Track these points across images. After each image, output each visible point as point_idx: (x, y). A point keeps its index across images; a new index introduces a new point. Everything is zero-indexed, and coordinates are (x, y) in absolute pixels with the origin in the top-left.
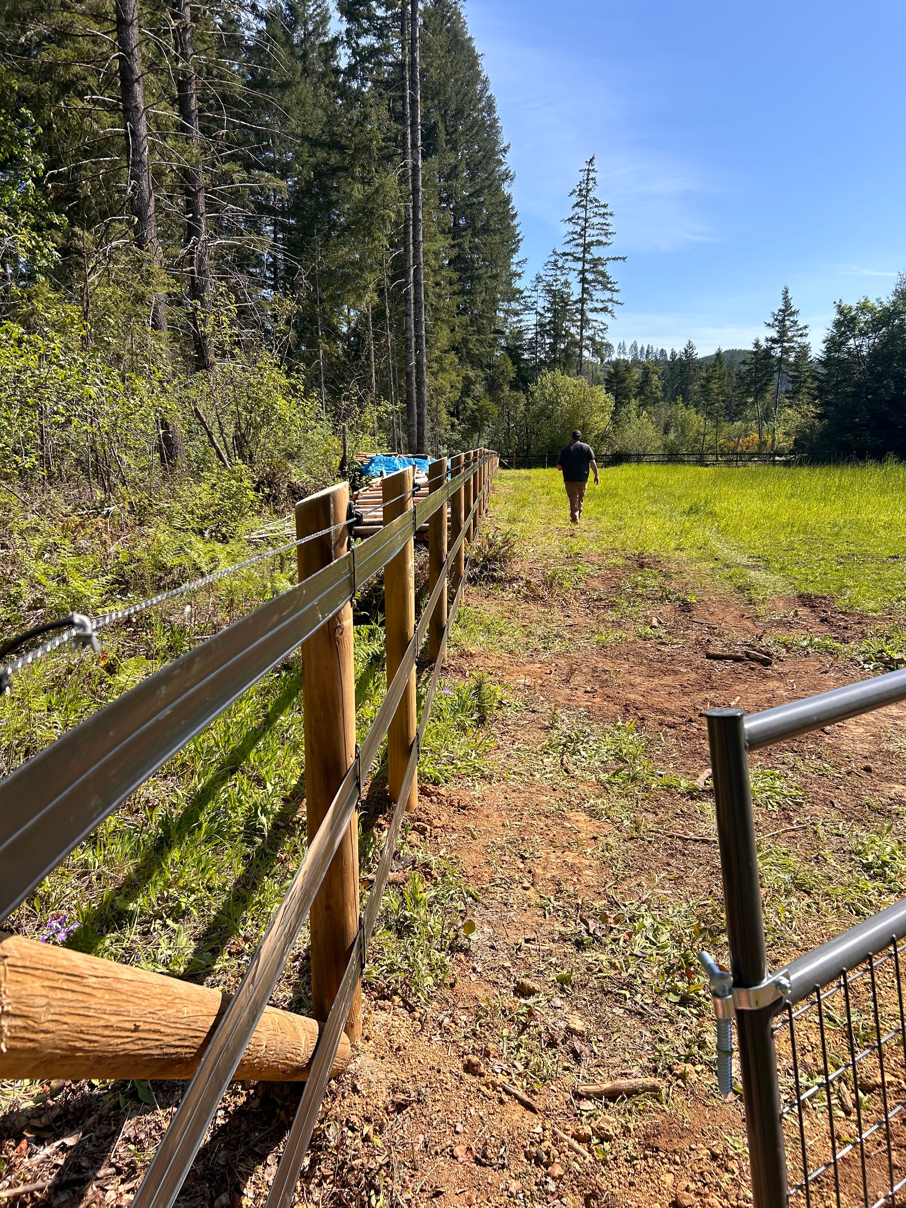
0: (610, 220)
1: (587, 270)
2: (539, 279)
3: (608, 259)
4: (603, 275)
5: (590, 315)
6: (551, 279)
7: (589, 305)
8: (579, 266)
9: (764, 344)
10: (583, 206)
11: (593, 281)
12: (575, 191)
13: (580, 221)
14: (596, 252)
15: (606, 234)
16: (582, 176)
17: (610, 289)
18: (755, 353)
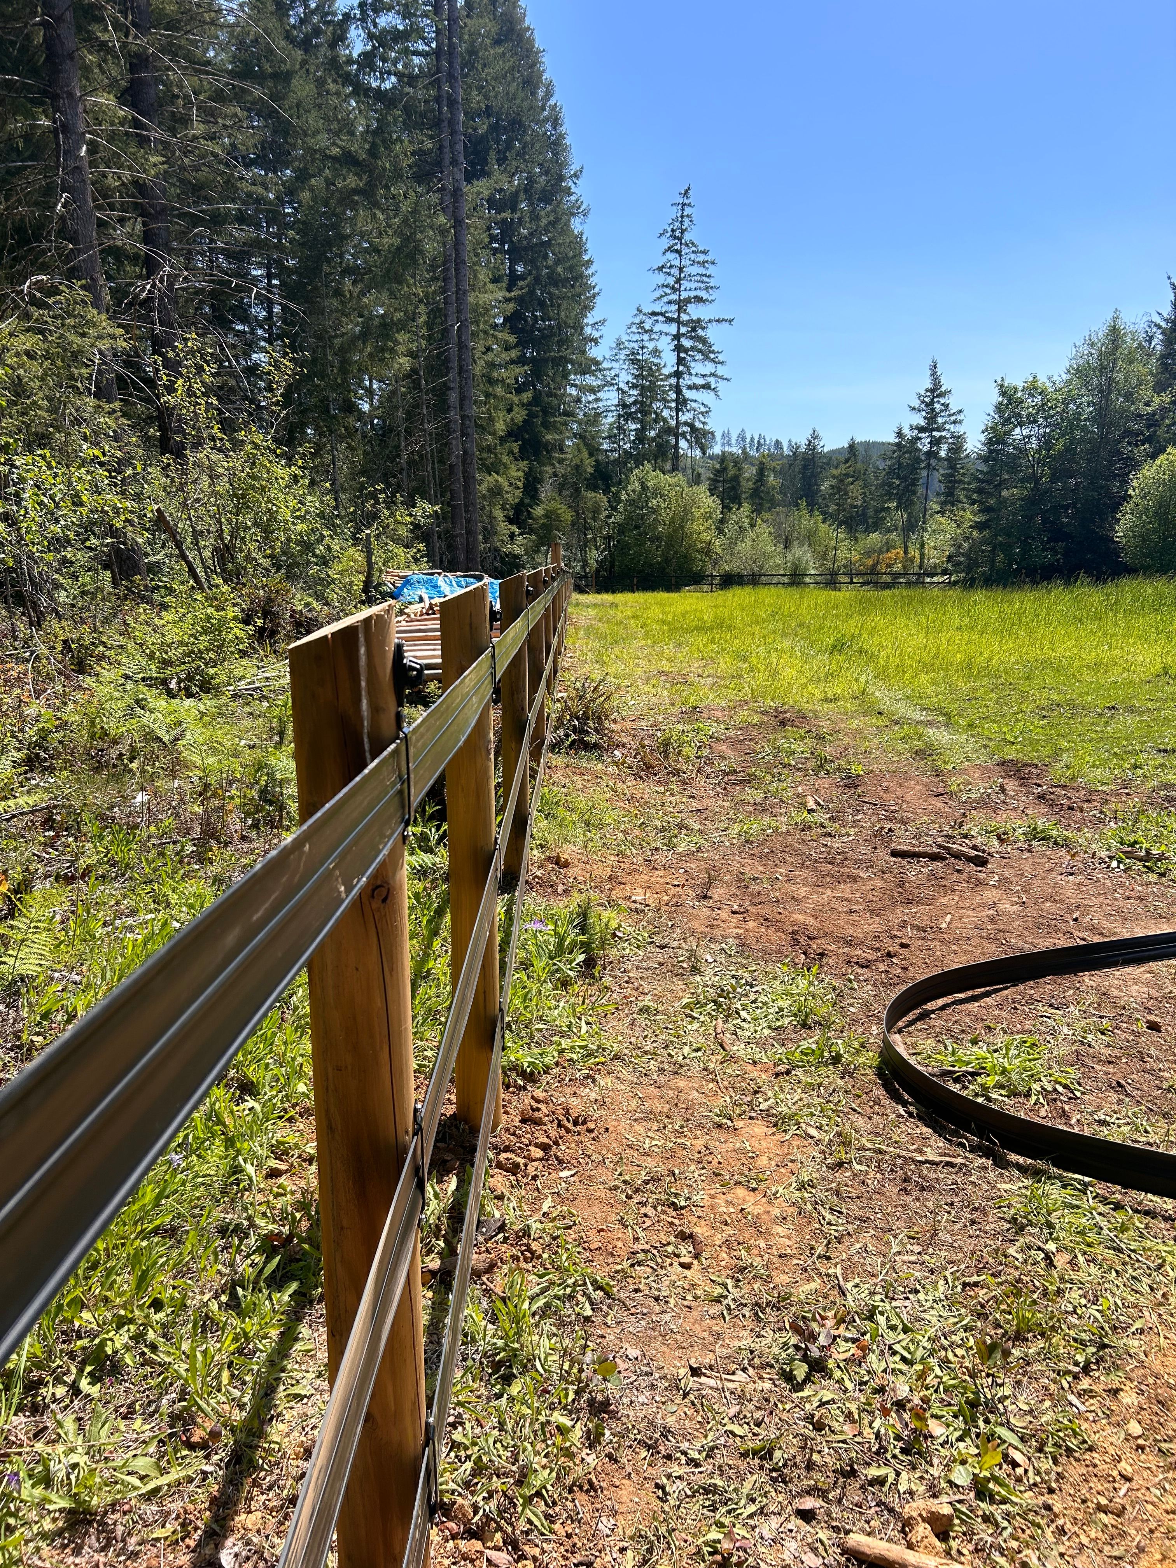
0: (711, 270)
1: (683, 335)
2: (619, 344)
3: (710, 321)
4: (703, 340)
5: (688, 394)
6: (636, 345)
7: (686, 381)
8: (673, 329)
9: (908, 433)
10: (677, 251)
11: (692, 348)
12: (665, 231)
13: (673, 271)
14: (694, 312)
15: (706, 289)
16: (675, 212)
17: (713, 361)
18: (898, 445)
